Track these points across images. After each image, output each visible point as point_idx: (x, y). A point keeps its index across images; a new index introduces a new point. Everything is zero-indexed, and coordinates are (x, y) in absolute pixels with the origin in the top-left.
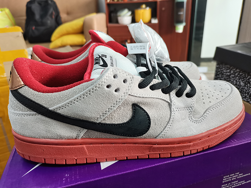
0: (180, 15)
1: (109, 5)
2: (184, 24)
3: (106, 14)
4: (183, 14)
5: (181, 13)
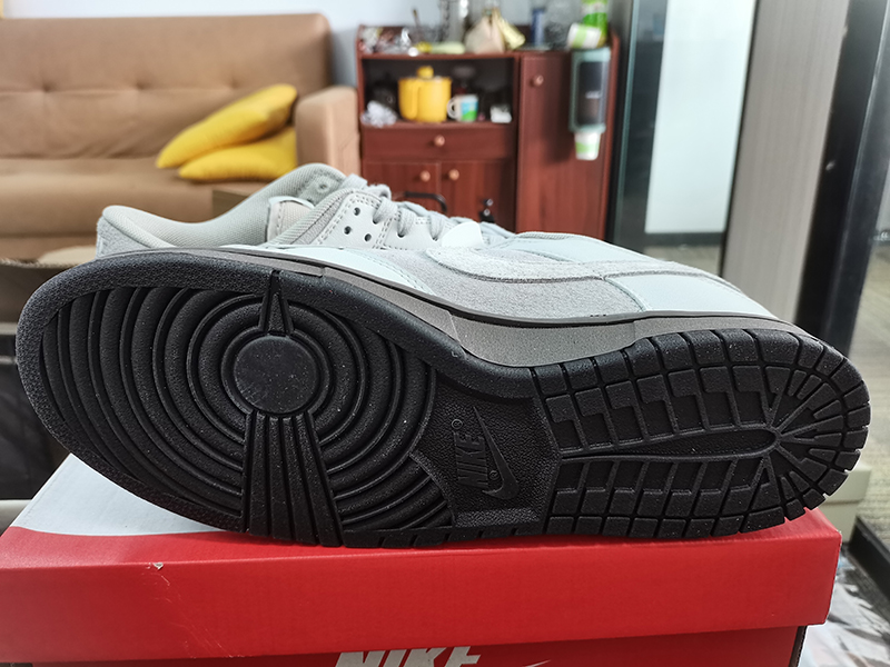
0: (591, 101)
1: (366, 63)
2: (601, 128)
3: (357, 90)
5: (594, 96)
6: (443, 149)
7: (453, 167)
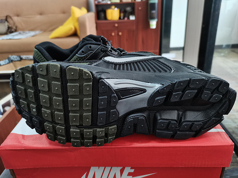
2: (156, 20)
5: (154, 12)
6: (117, 27)
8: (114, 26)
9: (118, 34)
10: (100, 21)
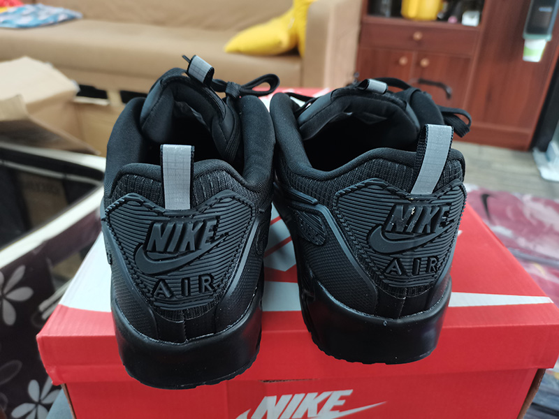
0: (543, 13)
2: (549, 38)
4: (552, 13)
5: (548, 10)
6: (419, 42)
7: (425, 56)
8: (411, 38)
9: (418, 64)
10: (373, 19)
